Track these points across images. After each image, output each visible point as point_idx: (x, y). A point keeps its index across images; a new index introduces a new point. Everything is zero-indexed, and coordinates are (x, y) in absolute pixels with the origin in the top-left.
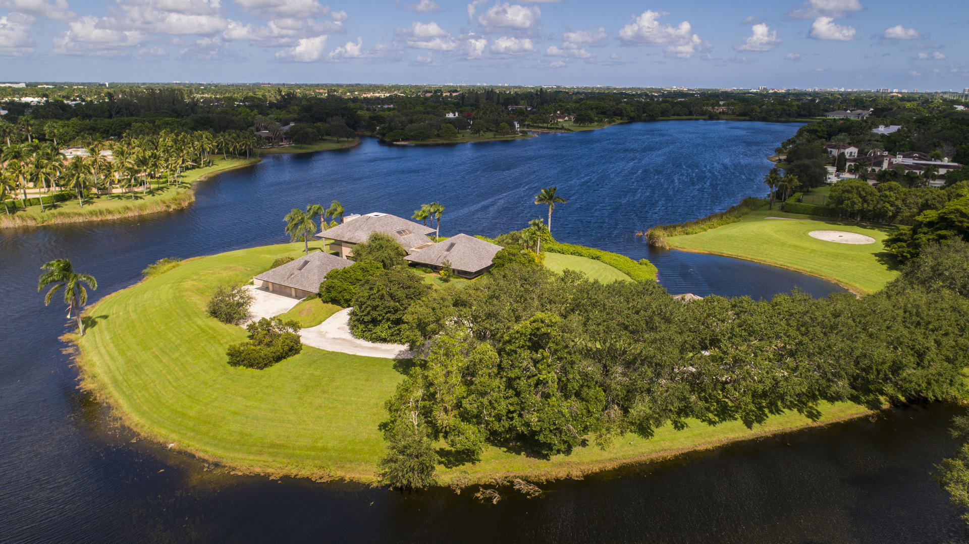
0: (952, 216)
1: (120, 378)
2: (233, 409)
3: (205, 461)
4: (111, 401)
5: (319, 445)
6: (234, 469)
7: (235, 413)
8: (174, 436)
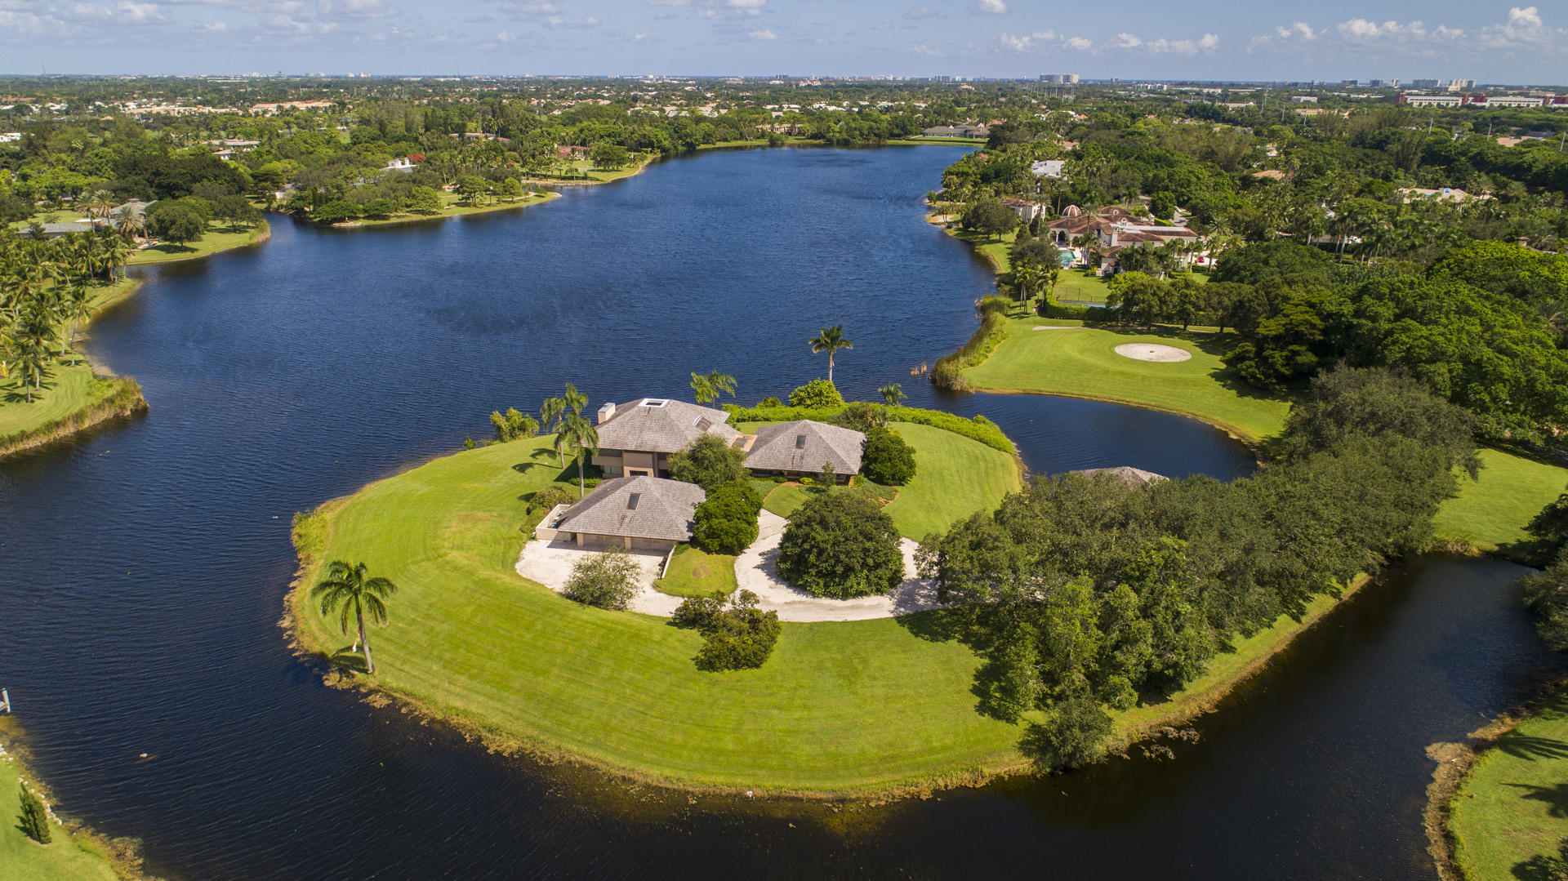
0: (1302, 328)
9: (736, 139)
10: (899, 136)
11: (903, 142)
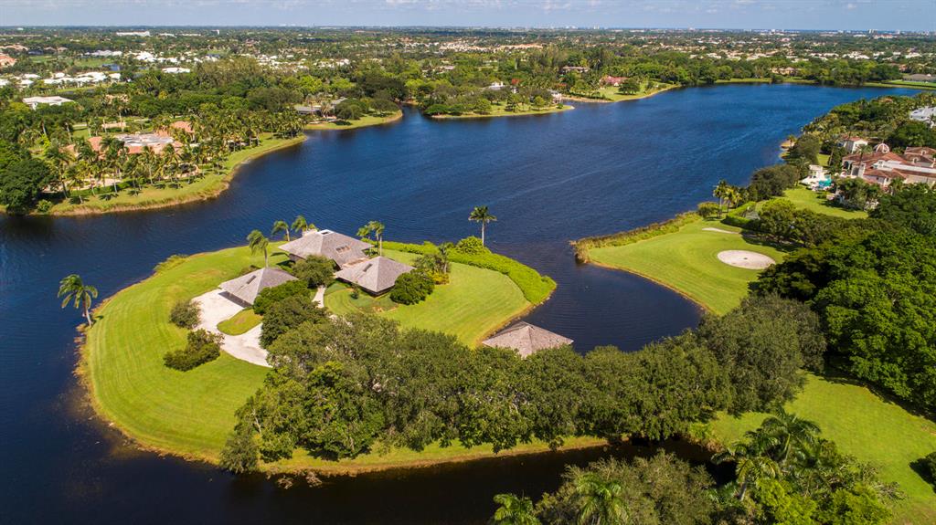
1: (100, 367)
2: (157, 401)
3: (126, 438)
4: (88, 386)
5: (198, 434)
6: (141, 446)
7: (157, 404)
8: (115, 418)
9: (747, 77)
10: (877, 80)
11: (880, 84)
